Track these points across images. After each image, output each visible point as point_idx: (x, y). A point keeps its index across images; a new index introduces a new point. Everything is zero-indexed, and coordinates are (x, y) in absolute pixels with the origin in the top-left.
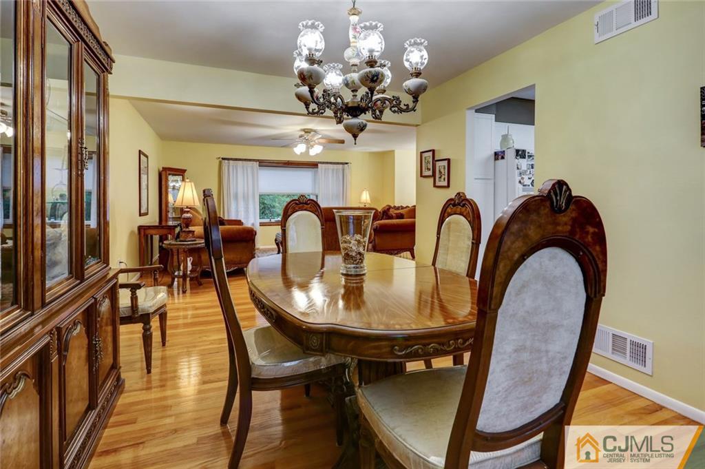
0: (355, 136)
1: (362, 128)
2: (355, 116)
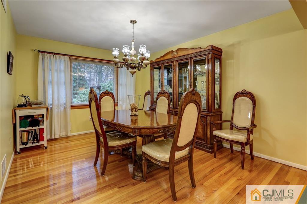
0: (133, 75)
1: (135, 72)
2: (133, 69)
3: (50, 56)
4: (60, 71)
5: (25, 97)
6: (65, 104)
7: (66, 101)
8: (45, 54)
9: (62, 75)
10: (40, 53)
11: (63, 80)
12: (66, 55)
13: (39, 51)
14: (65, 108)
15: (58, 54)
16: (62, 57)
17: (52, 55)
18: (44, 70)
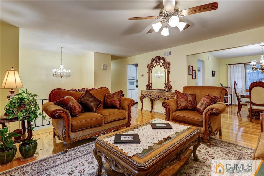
3: (234, 66)
4: (239, 72)
5: (221, 84)
6: (242, 89)
7: (242, 87)
8: (231, 65)
9: (240, 74)
10: (229, 66)
11: (240, 77)
12: (242, 63)
13: (229, 65)
14: (242, 90)
15: (238, 64)
16: (240, 65)
17: (234, 65)
18: (230, 72)
